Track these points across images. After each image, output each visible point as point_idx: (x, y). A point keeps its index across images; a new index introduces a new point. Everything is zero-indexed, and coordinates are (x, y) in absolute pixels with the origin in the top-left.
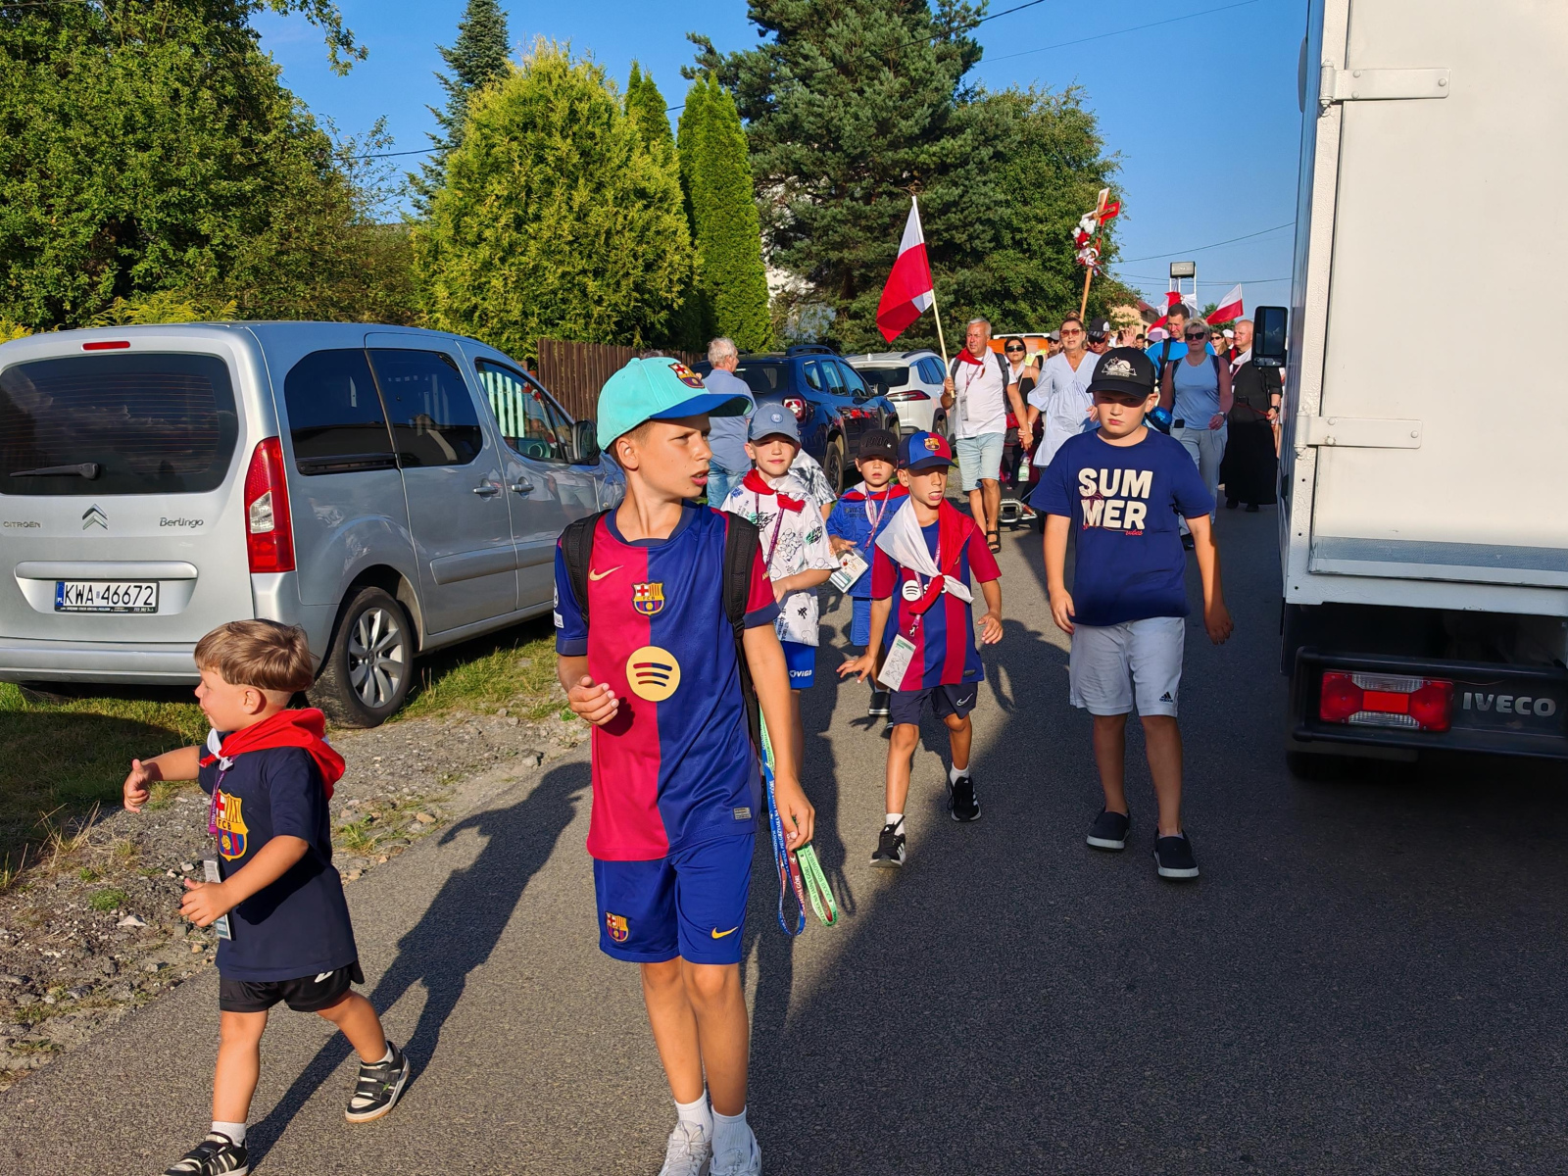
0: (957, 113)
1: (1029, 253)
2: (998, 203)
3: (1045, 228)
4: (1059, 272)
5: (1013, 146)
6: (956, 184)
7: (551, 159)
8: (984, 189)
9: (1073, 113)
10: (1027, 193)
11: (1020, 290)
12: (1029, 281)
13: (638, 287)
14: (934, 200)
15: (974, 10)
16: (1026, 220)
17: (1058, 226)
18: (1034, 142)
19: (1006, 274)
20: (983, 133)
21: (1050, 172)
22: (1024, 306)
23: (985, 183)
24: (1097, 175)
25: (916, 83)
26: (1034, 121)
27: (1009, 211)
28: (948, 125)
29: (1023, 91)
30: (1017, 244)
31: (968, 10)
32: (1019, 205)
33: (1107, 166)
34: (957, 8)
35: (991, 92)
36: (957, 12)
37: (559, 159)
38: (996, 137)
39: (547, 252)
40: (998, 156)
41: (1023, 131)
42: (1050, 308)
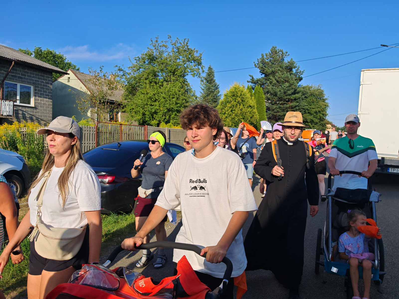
0: (298, 90)
1: (311, 114)
2: (305, 105)
3: (314, 110)
4: (317, 118)
5: (308, 95)
6: (297, 102)
7: (237, 101)
8: (303, 103)
9: (320, 89)
10: (311, 104)
11: (309, 121)
12: (311, 119)
13: (249, 121)
14: (293, 105)
15: (302, 71)
16: (311, 108)
17: (317, 110)
18: (312, 95)
19: (306, 118)
20: (303, 93)
21: (315, 100)
22: (310, 124)
23: (303, 102)
24: (324, 100)
25: (291, 85)
26: (312, 91)
27: (308, 107)
28: (296, 92)
29: (310, 85)
30: (309, 113)
31: (301, 72)
32: (309, 106)
33: (326, 99)
34: (298, 71)
35: (304, 86)
36: (299, 72)
37: (238, 101)
38: (305, 94)
39: (236, 115)
40: (305, 97)
41: (310, 93)
42: (315, 124)
